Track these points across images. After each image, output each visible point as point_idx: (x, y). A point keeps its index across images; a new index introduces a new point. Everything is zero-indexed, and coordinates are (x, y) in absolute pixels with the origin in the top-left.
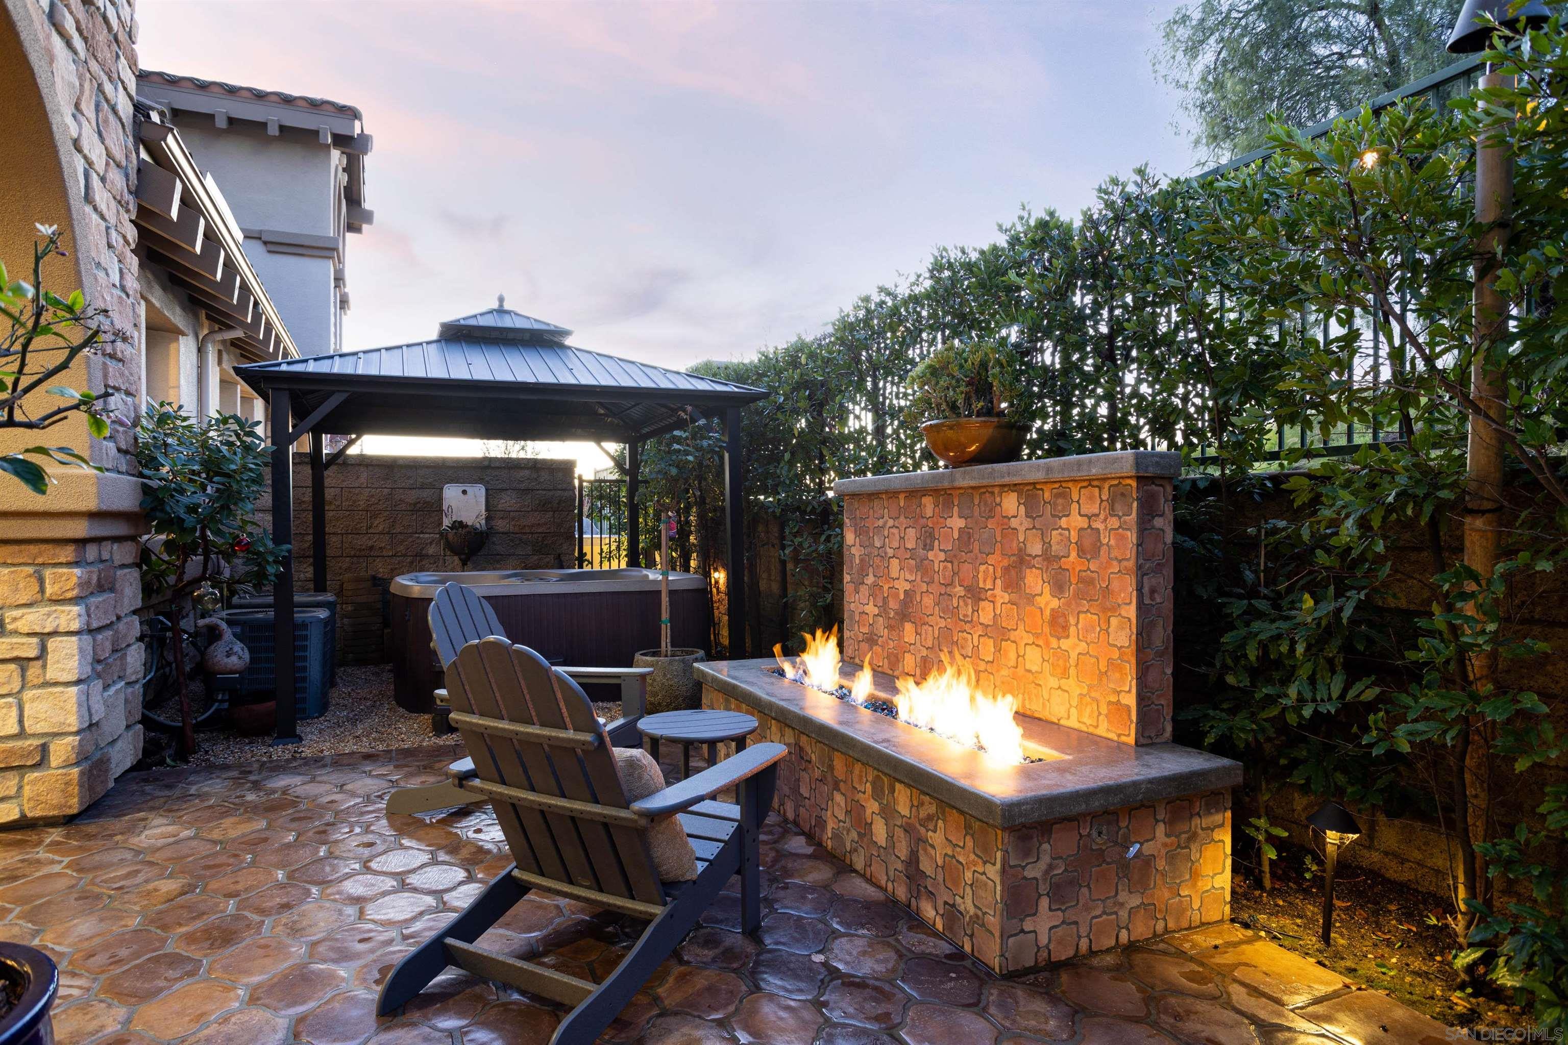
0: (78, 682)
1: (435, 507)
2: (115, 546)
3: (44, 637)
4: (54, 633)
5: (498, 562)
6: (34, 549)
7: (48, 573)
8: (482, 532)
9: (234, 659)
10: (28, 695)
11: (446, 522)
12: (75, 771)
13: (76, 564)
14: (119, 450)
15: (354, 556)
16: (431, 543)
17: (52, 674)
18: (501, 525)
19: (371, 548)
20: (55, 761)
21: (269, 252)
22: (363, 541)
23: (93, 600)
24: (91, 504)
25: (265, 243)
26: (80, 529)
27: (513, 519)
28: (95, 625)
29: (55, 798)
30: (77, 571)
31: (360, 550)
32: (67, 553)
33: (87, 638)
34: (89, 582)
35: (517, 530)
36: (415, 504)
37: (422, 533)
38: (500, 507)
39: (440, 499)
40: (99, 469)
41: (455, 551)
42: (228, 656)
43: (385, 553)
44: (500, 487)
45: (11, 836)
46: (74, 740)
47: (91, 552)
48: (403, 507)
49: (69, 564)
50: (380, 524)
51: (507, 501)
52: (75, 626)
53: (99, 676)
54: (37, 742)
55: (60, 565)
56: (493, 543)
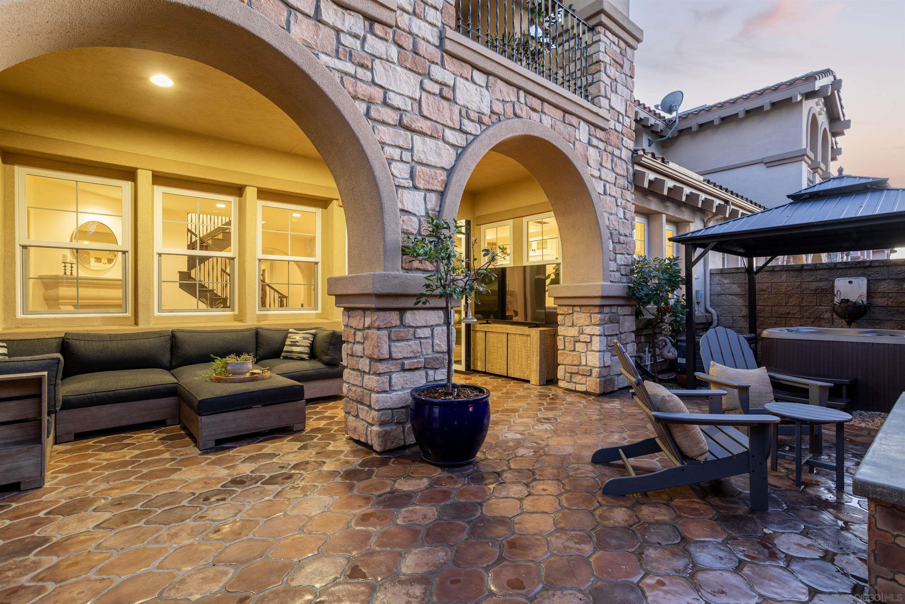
0: (600, 351)
1: (830, 291)
2: (619, 308)
3: (592, 335)
4: (593, 335)
5: (878, 324)
6: (589, 308)
7: (593, 315)
8: (864, 306)
9: (671, 354)
10: (588, 353)
11: (837, 300)
12: (598, 380)
13: (600, 313)
14: (622, 275)
15: (778, 317)
16: (826, 312)
17: (593, 348)
18: (879, 301)
19: (788, 313)
20: (594, 375)
21: (768, 167)
22: (784, 310)
23: (607, 326)
24: (599, 294)
25: (765, 163)
26: (598, 302)
27: (891, 298)
28: (606, 334)
29: (593, 387)
30: (599, 316)
31: (782, 314)
32: (597, 310)
33: (604, 338)
34: (604, 320)
35: (894, 304)
36: (816, 290)
37: (820, 306)
38: (879, 290)
39: (833, 287)
40: (611, 282)
41: (841, 316)
42: (669, 352)
43: (796, 316)
44: (879, 278)
45: (582, 395)
46: (598, 370)
47: (606, 310)
48: (808, 291)
49: (597, 313)
50: (794, 301)
51: (884, 287)
52: (598, 333)
53: (609, 351)
54: (589, 368)
55: (595, 313)
56: (874, 312)
